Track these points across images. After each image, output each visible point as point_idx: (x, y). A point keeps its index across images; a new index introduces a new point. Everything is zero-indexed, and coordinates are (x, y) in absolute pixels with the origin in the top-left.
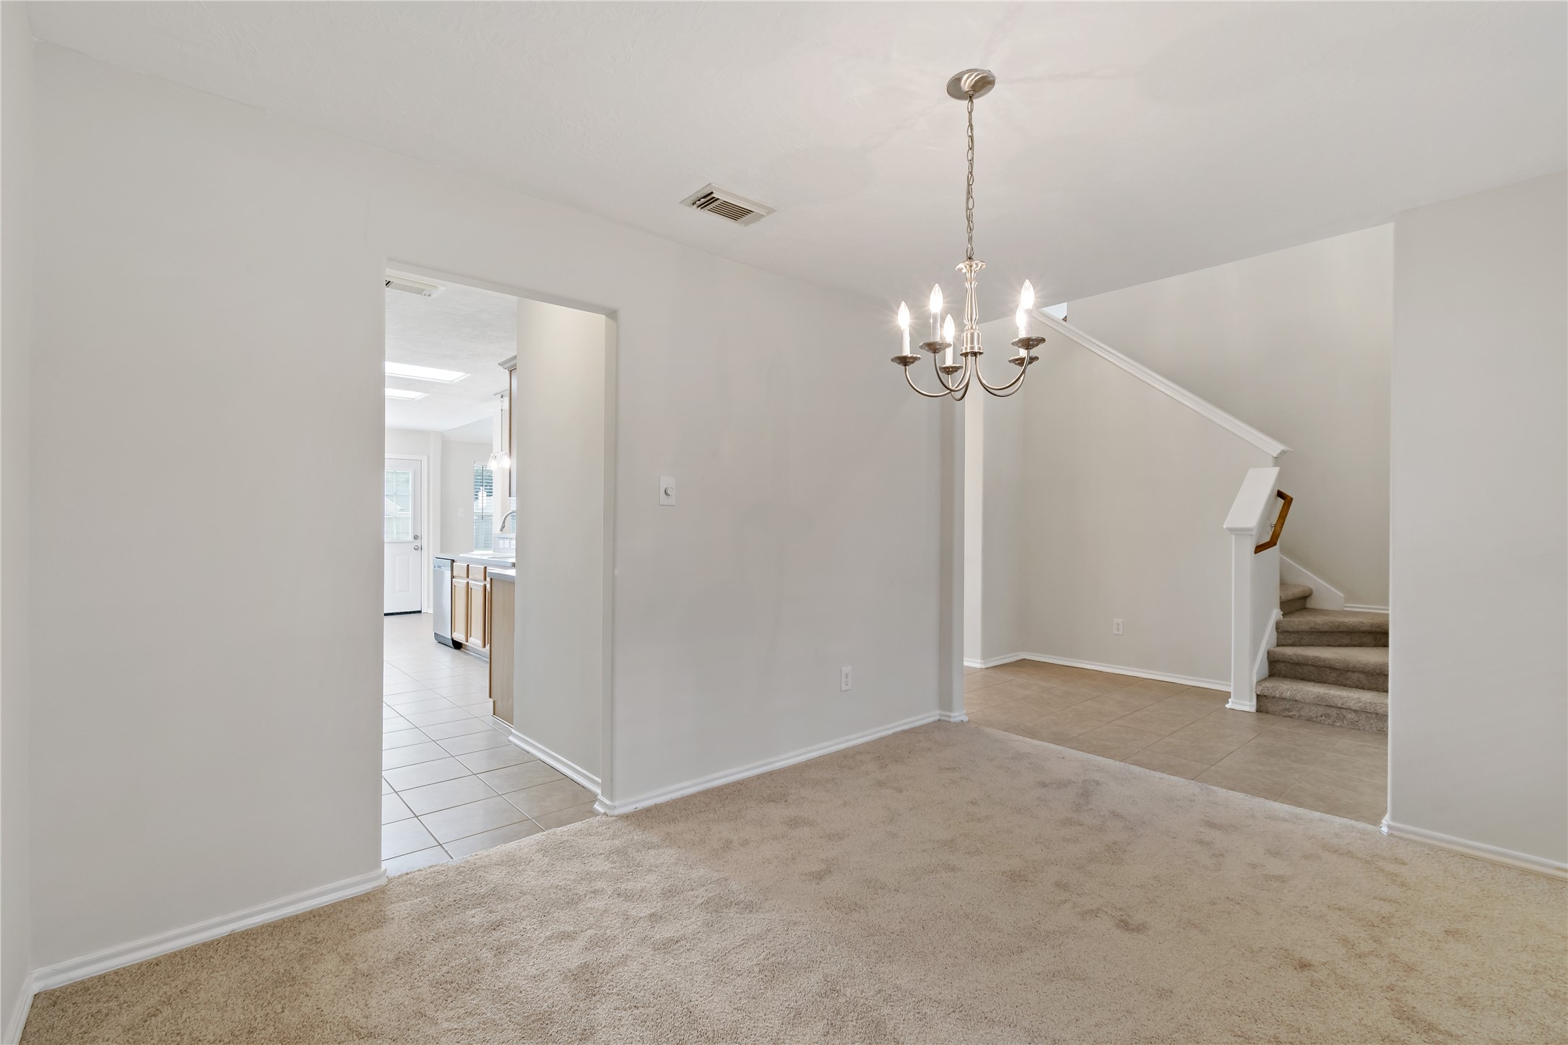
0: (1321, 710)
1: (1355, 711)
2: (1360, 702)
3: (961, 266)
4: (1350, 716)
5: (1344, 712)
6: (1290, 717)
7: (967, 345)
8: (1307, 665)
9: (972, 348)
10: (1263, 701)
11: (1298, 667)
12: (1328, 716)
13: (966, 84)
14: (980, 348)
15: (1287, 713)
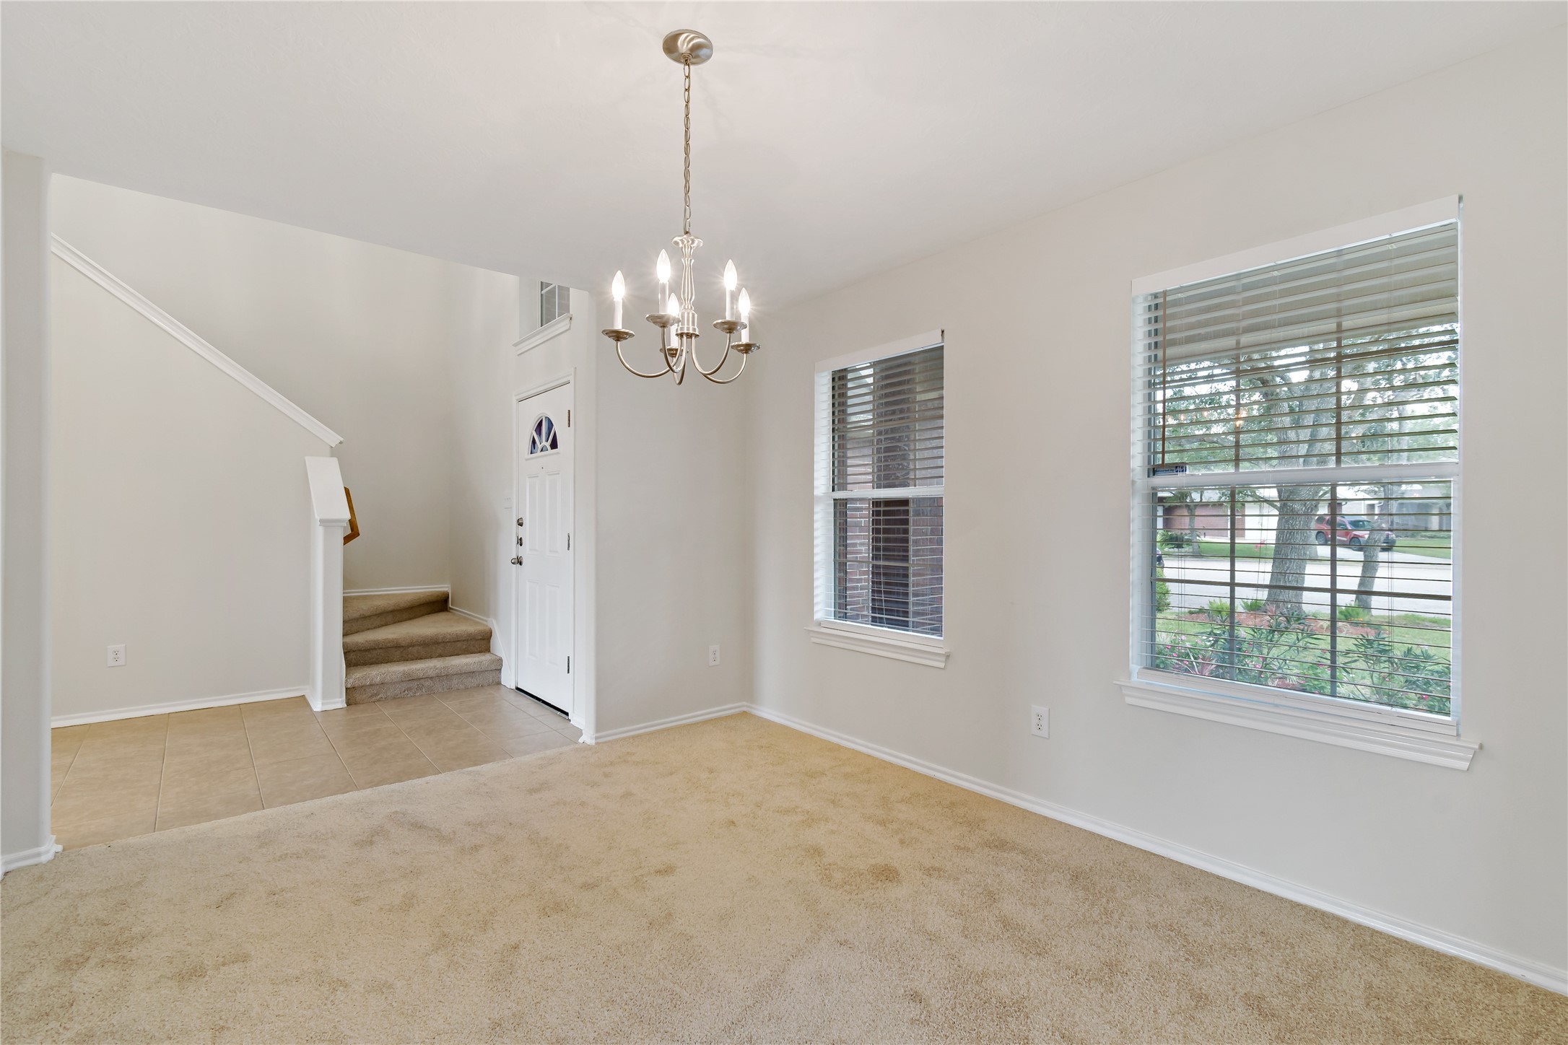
0: (405, 685)
1: (431, 678)
2: (437, 669)
3: (677, 239)
4: (428, 683)
5: (422, 681)
6: (378, 701)
7: (688, 324)
8: (375, 649)
9: (688, 329)
10: (353, 696)
11: (367, 653)
12: (409, 689)
13: (683, 45)
14: (694, 330)
15: (374, 699)
